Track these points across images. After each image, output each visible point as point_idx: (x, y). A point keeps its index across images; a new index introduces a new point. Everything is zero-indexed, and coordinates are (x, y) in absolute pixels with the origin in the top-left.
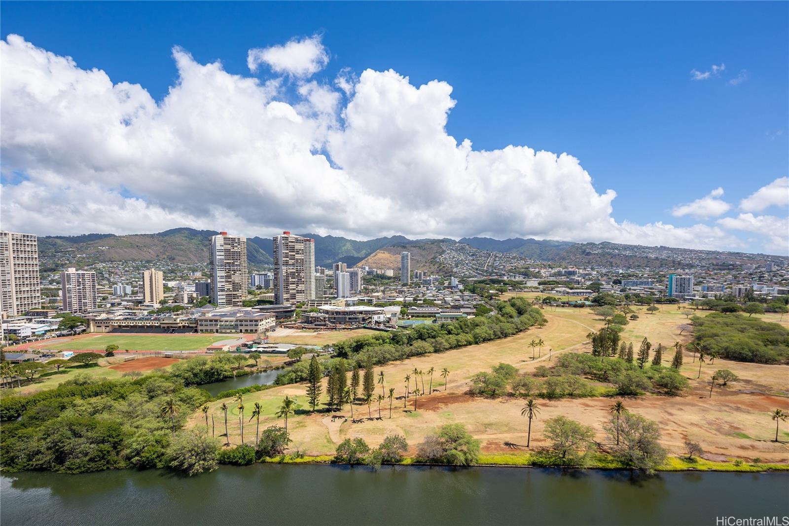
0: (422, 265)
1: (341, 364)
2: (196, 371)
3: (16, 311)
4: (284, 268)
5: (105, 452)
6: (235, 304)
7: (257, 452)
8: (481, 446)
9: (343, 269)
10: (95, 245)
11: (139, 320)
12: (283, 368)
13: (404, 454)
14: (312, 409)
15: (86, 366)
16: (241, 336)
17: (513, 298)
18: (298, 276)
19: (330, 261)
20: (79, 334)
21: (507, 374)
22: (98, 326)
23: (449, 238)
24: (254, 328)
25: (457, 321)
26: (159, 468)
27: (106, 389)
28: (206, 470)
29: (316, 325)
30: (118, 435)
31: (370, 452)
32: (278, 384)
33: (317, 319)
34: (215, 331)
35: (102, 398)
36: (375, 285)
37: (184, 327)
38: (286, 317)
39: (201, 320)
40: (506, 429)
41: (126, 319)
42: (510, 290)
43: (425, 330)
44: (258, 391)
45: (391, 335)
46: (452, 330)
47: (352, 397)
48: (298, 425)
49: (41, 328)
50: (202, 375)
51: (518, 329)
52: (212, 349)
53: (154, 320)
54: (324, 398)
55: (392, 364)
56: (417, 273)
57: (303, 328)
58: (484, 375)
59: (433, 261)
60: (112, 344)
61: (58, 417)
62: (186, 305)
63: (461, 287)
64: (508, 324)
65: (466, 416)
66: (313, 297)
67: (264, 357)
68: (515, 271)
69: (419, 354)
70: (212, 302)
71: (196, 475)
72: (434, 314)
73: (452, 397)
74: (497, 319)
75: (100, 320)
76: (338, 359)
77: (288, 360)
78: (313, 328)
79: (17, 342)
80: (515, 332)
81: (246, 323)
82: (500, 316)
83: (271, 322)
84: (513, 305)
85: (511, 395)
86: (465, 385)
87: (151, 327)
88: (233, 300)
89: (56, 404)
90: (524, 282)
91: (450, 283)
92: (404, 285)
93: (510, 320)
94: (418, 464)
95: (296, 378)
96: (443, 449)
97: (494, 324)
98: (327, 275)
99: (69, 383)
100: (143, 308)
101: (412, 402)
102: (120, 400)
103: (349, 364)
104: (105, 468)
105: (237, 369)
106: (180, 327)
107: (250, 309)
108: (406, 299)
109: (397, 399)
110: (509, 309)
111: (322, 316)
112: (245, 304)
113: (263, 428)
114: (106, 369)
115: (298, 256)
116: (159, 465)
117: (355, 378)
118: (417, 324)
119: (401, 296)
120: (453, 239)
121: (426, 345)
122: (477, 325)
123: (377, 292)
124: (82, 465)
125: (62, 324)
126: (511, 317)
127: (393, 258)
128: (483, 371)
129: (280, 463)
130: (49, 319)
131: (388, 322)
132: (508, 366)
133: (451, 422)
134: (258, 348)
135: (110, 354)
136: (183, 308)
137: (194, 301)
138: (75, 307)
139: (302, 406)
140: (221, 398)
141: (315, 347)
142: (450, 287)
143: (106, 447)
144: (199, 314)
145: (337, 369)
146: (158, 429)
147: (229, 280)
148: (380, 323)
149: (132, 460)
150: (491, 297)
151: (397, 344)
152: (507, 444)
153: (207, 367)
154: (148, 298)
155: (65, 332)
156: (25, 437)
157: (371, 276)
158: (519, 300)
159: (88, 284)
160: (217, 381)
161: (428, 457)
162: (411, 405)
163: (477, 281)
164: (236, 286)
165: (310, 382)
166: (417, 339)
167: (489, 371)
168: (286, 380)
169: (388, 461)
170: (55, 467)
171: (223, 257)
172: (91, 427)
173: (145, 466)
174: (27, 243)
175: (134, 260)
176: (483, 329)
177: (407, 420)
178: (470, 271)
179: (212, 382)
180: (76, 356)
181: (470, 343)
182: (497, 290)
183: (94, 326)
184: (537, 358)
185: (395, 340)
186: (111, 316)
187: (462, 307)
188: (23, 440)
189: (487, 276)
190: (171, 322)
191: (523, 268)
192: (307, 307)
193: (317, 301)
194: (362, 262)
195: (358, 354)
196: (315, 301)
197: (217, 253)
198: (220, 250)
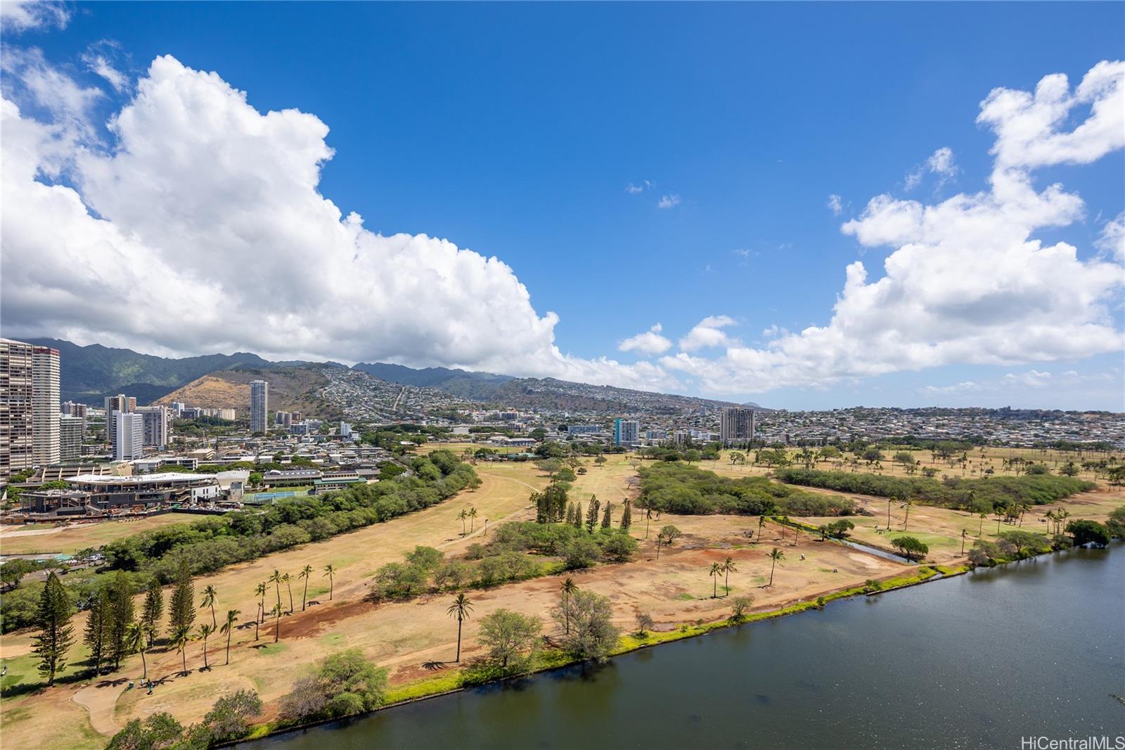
0: (290, 402)
1: (121, 583)
8: (389, 676)
9: (129, 406)
13: (255, 720)
14: (46, 680)
17: (435, 452)
19: (98, 392)
21: (427, 561)
23: (337, 361)
25: (350, 490)
29: (59, 514)
31: (184, 733)
33: (63, 501)
36: (197, 435)
40: (426, 642)
42: (430, 440)
43: (295, 508)
45: (231, 521)
46: (341, 503)
47: (144, 641)
48: (8, 719)
51: (443, 495)
54: (77, 653)
55: (233, 569)
56: (280, 415)
57: (26, 521)
58: (393, 567)
59: (310, 397)
63: (356, 437)
64: (428, 489)
65: (365, 635)
66: (55, 459)
68: (437, 413)
69: (284, 547)
72: (311, 481)
73: (341, 609)
74: (413, 482)
76: (114, 573)
78: (53, 521)
80: (438, 500)
82: (416, 477)
84: (435, 462)
85: (434, 591)
86: (363, 587)
90: (450, 429)
91: (338, 431)
92: (256, 435)
93: (431, 482)
94: (282, 731)
95: (5, 624)
96: (326, 696)
97: (408, 491)
98: (90, 418)
101: (270, 629)
103: (139, 581)
108: (260, 457)
109: (240, 628)
110: (430, 468)
111: (74, 496)
115: (13, 381)
117: (153, 607)
118: (279, 499)
119: (250, 453)
120: (343, 363)
121: (298, 531)
122: (382, 494)
123: (203, 446)
126: (433, 478)
127: (235, 390)
128: (391, 561)
131: (225, 498)
132: (429, 551)
133: (339, 649)
139: (21, 677)
141: (58, 557)
142: (338, 436)
145: (111, 592)
148: (208, 501)
150: (403, 451)
151: (242, 534)
152: (429, 665)
157: (191, 420)
158: (444, 454)
161: (300, 715)
162: (268, 634)
163: (381, 427)
166: (280, 522)
167: (401, 560)
169: (224, 740)
176: (392, 499)
177: (261, 662)
178: (371, 413)
181: (371, 522)
182: (411, 441)
184: (469, 534)
185: (238, 527)
187: (359, 467)
189: (397, 420)
191: (448, 410)
192: (38, 479)
193: (64, 467)
194: (171, 395)
195: (159, 559)
196: (60, 467)
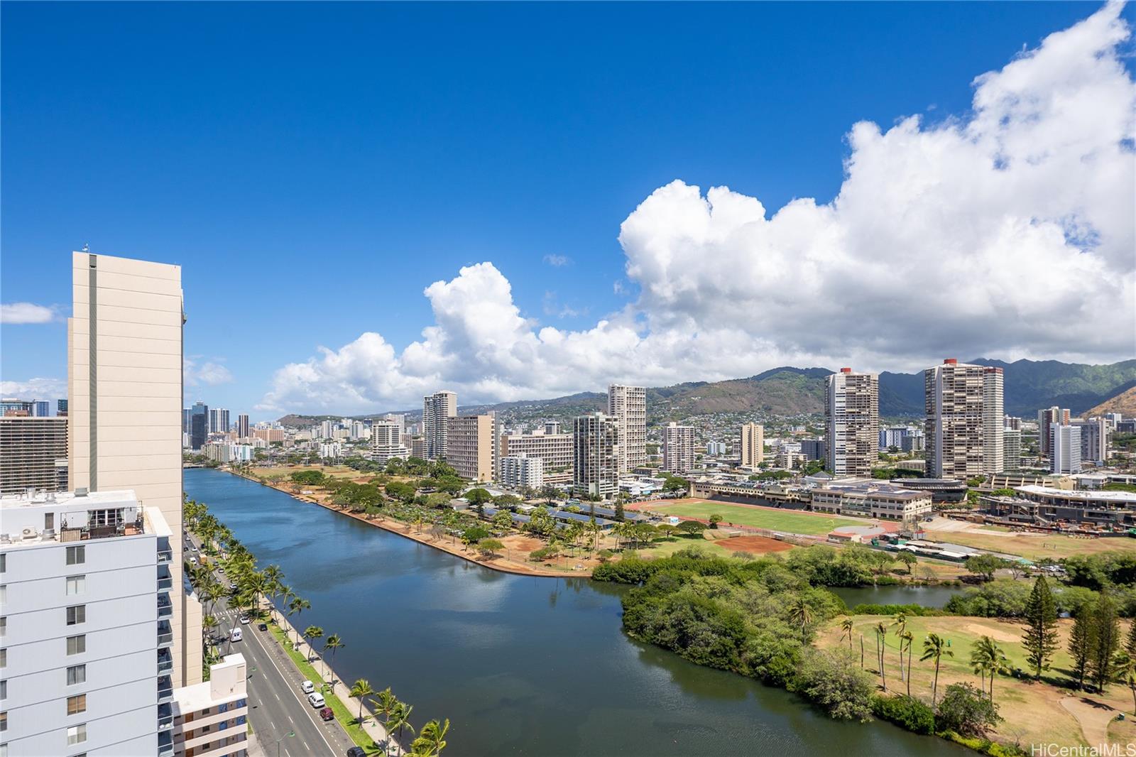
1: (1090, 602)
2: (821, 565)
3: (626, 467)
4: (945, 420)
5: (728, 648)
6: (860, 474)
7: (937, 718)
9: (1064, 420)
10: (689, 396)
11: (740, 486)
12: (957, 585)
15: (692, 536)
16: (877, 524)
18: (971, 433)
20: (680, 498)
22: (698, 491)
24: (896, 513)
26: (789, 691)
27: (718, 569)
28: (857, 718)
29: (1012, 520)
30: (741, 631)
32: (953, 611)
33: (1013, 509)
34: (835, 510)
35: (719, 579)
37: (793, 500)
38: (950, 500)
39: (817, 494)
41: (726, 484)
44: (918, 615)
48: (1007, 695)
49: (648, 488)
50: (829, 572)
52: (837, 537)
53: (757, 488)
54: (1062, 658)
57: (985, 521)
60: (716, 513)
61: (677, 591)
62: (792, 471)
66: (999, 468)
67: (921, 562)
70: (826, 468)
71: (840, 719)
75: (700, 483)
76: (1078, 590)
77: (966, 573)
78: (1007, 525)
79: (629, 500)
81: (884, 504)
83: (924, 505)
87: (754, 496)
88: (857, 467)
89: (676, 577)
95: (989, 609)
98: (1023, 431)
99: (681, 553)
100: (740, 471)
102: (738, 586)
103: (1112, 604)
104: (727, 668)
105: (878, 573)
106: (788, 500)
107: (887, 482)
111: (1024, 504)
112: (875, 474)
113: (947, 680)
114: (712, 544)
116: (790, 687)
124: (704, 656)
125: (667, 485)
129: (981, 752)
130: (652, 478)
134: (908, 545)
135: (713, 526)
136: (788, 475)
137: (801, 466)
138: (674, 466)
140: (859, 613)
143: (728, 641)
144: (813, 485)
146: (786, 637)
147: (853, 437)
149: (757, 668)
153: (836, 561)
154: (745, 460)
155: (667, 494)
156: (652, 606)
159: (687, 440)
160: (849, 585)
164: (863, 447)
165: (1032, 622)
168: (969, 606)
170: (678, 649)
171: (844, 405)
172: (713, 612)
173: (771, 682)
174: (638, 396)
175: (726, 412)
179: (842, 586)
180: (683, 523)
183: (694, 489)
186: (711, 479)
188: (650, 609)
190: (777, 493)
192: (988, 485)
193: (1009, 476)
194: (1103, 405)
196: (1006, 476)
197: (837, 399)
198: (840, 395)
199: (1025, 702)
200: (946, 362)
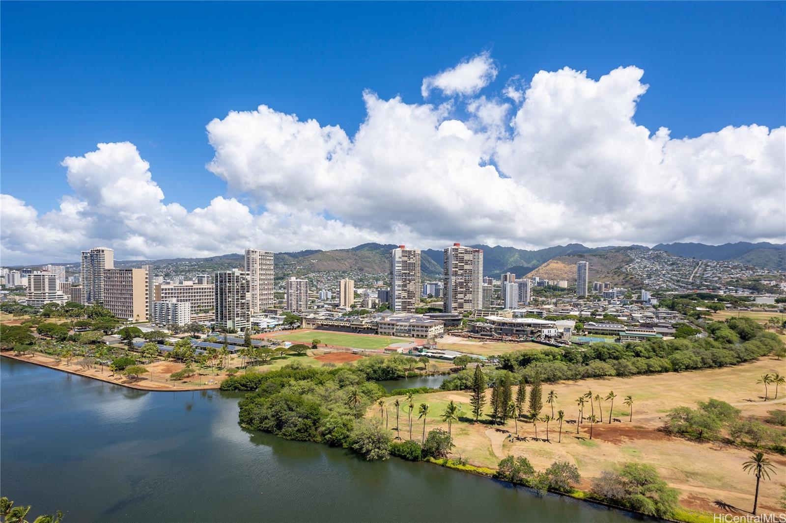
0: (603, 276)
1: (507, 377)
2: (376, 368)
3: (259, 308)
4: (453, 278)
5: (308, 426)
6: (409, 311)
7: (423, 451)
8: (680, 498)
9: (512, 280)
11: (335, 320)
12: (449, 374)
13: (575, 485)
14: (475, 419)
15: (299, 355)
16: (414, 340)
17: (733, 318)
18: (466, 286)
19: (498, 272)
20: (296, 329)
21: (721, 414)
22: (308, 324)
23: (639, 244)
24: (424, 334)
25: (648, 342)
26: (345, 448)
27: (310, 375)
28: (380, 457)
29: (482, 335)
30: (317, 414)
31: (535, 474)
32: (444, 389)
33: (483, 329)
34: (391, 334)
35: (308, 382)
36: (546, 297)
37: (368, 328)
38: (453, 325)
39: (381, 324)
40: (719, 484)
41: (326, 319)
42: (727, 307)
43: (605, 350)
44: (425, 393)
45: (564, 352)
46: (641, 352)
47: (517, 413)
48: (461, 432)
49: (273, 322)
50: (380, 371)
51: (741, 358)
52: (389, 350)
53: (346, 321)
54: (487, 409)
55: (564, 383)
56: (596, 285)
57: (469, 337)
58: (687, 411)
59: (618, 272)
60: (317, 338)
61: (280, 392)
62: (370, 310)
63: (655, 302)
64: (724, 351)
65: (659, 457)
66: (480, 307)
67: (432, 362)
68: (738, 284)
69: (598, 376)
70: (390, 308)
71: (371, 460)
72: (617, 332)
73: (639, 431)
74: (707, 343)
75: (309, 319)
76: (504, 372)
77: (454, 367)
78: (479, 338)
79: (258, 332)
80: (735, 361)
81: (418, 329)
82: (711, 339)
83: (440, 329)
84: (733, 327)
85: (728, 442)
86: (658, 420)
87: (344, 327)
88: (408, 307)
89: (279, 383)
90: (752, 299)
91: (639, 297)
92: (580, 298)
93: (728, 345)
94: (593, 501)
95: (461, 386)
96: (626, 491)
97: (702, 350)
98: (494, 286)
99: (287, 367)
100: (338, 310)
101: (586, 429)
102: (320, 385)
103: (515, 378)
104: (307, 439)
105: (408, 370)
106: (365, 328)
107: (422, 315)
108: (582, 313)
109: (568, 422)
110: (726, 332)
111: (488, 326)
112: (418, 311)
113: (429, 429)
114: (312, 359)
115: (466, 267)
116: (345, 445)
117: (521, 393)
118: (595, 342)
119: (576, 309)
120: (644, 245)
121: (607, 366)
122: (677, 349)
123: (548, 304)
124: (292, 434)
125: (286, 320)
126: (729, 342)
127: (568, 268)
128: (685, 405)
129: (443, 466)
130: (278, 316)
131: (560, 337)
132: (723, 405)
133: (637, 460)
134: (427, 352)
135: (315, 347)
136: (367, 312)
137: (377, 307)
138: (294, 307)
139: (466, 413)
140: (394, 395)
141: (480, 357)
142: (639, 301)
143: (309, 422)
144: (380, 318)
145: (502, 381)
146: (345, 414)
147: (405, 289)
148: (550, 337)
149: (326, 436)
150: (698, 316)
151: (570, 362)
152: (719, 503)
153: (384, 365)
154: (342, 303)
155: (287, 327)
156: (259, 404)
157: (542, 288)
158: (744, 321)
159: (303, 289)
160: (392, 379)
161: (606, 496)
162: (585, 432)
163: (678, 295)
164: (411, 295)
165: (475, 391)
166: (595, 358)
167: (694, 407)
168: (451, 385)
169: (556, 489)
170: (276, 431)
171: (401, 268)
172: (300, 404)
173: (334, 444)
175: (334, 271)
176: (686, 354)
177: (580, 449)
178: (668, 283)
179: (387, 380)
180: (293, 346)
181: (666, 370)
182: (707, 307)
183: (305, 323)
184: (772, 399)
185: (568, 357)
186: (317, 316)
187: (656, 325)
188: (258, 407)
189: (693, 289)
190: (358, 323)
191: (750, 280)
192: (474, 316)
193: (483, 311)
194: (532, 272)
195: (524, 368)
196: (482, 311)
197: (396, 265)
198: (399, 262)
199: (469, 435)
200: (455, 245)
